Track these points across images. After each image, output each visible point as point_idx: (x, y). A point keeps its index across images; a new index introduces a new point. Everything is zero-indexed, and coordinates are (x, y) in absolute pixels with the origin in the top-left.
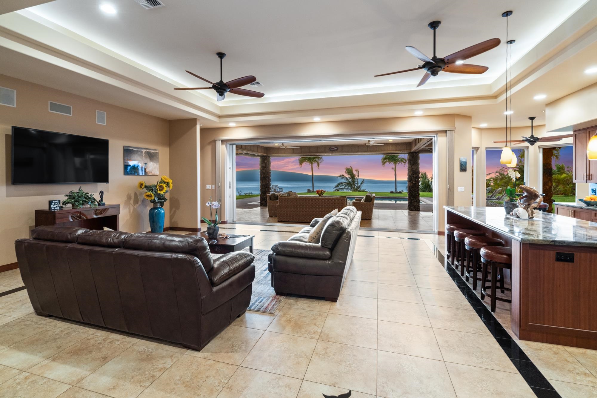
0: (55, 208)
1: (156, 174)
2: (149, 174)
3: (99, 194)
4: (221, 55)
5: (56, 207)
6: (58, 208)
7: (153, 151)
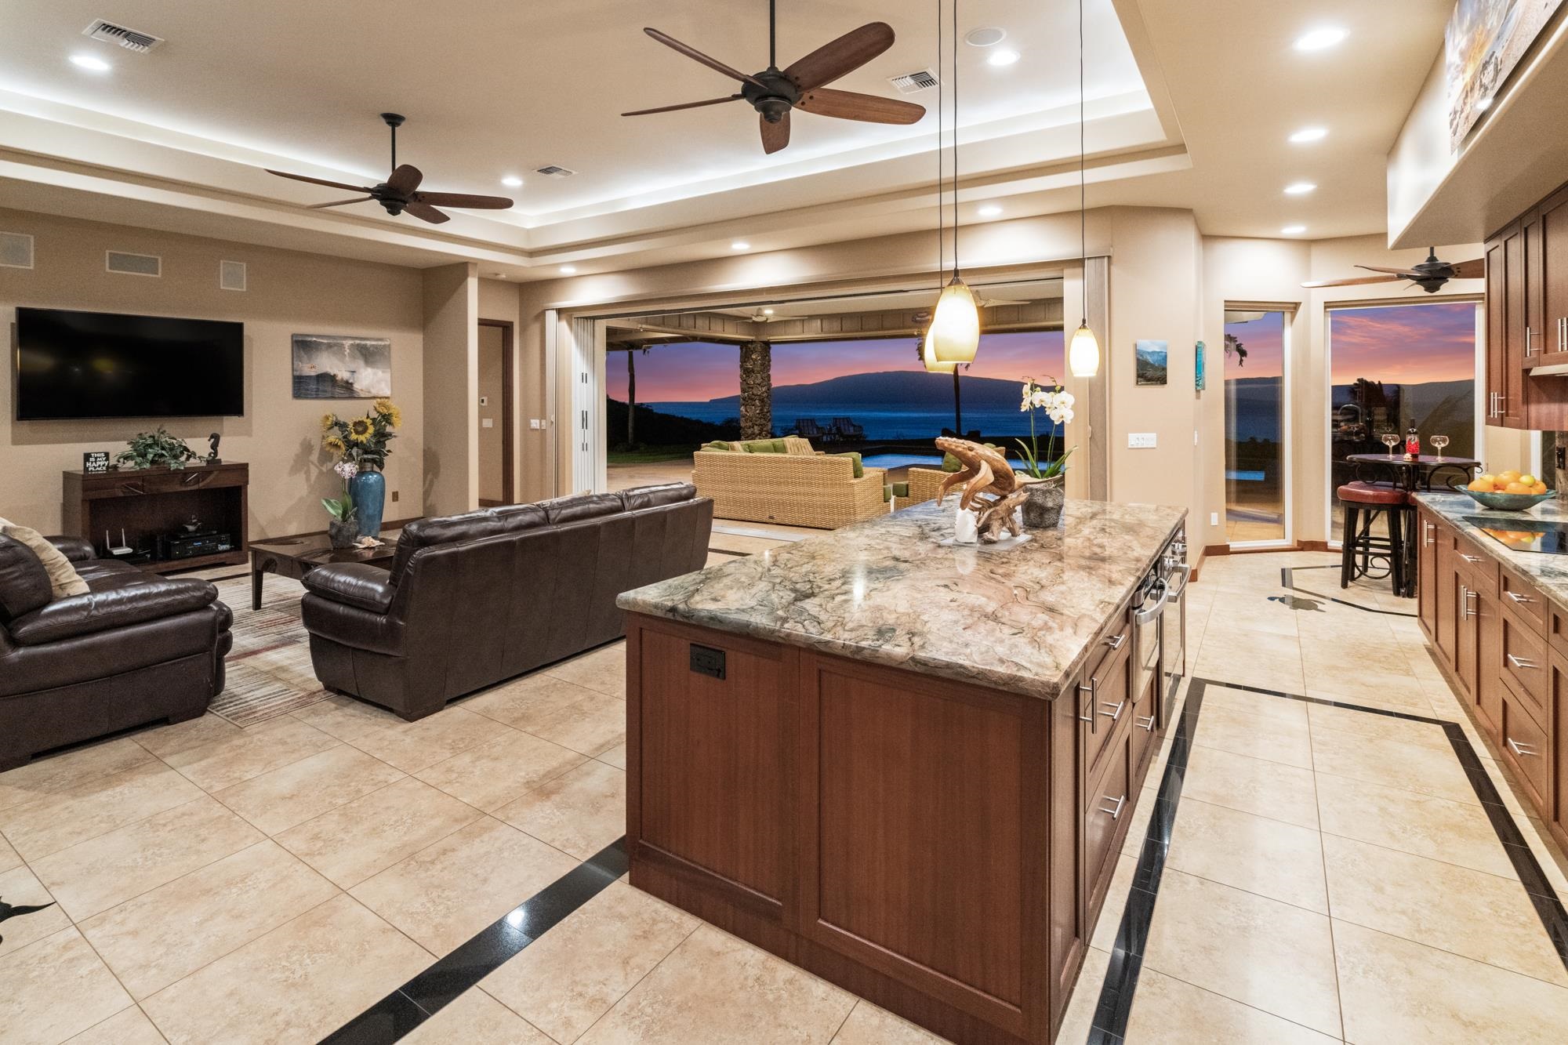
0: (95, 468)
1: (381, 394)
2: (363, 396)
3: (209, 440)
4: (393, 120)
5: (99, 466)
6: (104, 468)
7: (373, 343)
